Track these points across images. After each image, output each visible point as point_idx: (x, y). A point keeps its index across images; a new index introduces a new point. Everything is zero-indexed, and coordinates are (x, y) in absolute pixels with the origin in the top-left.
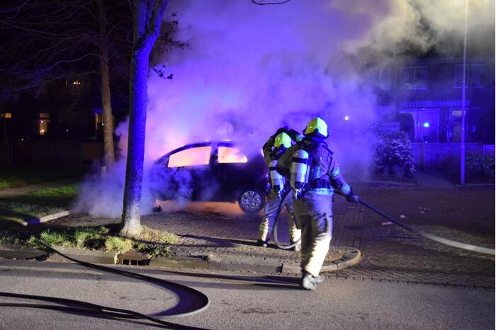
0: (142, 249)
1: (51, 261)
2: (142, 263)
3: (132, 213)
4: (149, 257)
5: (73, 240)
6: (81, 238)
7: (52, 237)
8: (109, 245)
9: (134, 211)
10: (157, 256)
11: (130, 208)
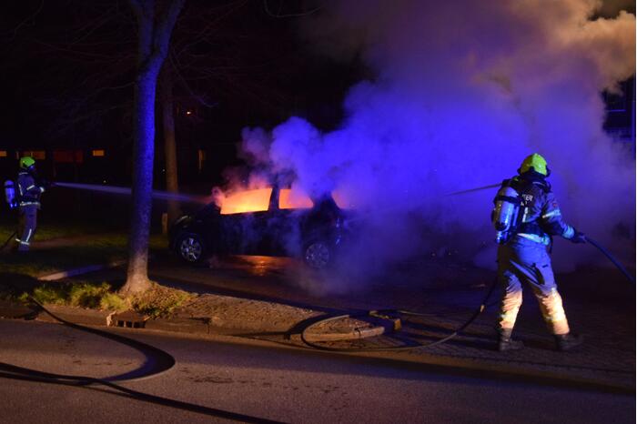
0: (143, 309)
1: (40, 320)
2: (137, 325)
3: (136, 267)
4: (146, 318)
5: (67, 297)
6: (77, 295)
7: (46, 294)
8: (104, 304)
9: (138, 264)
10: (156, 317)
11: (133, 261)
